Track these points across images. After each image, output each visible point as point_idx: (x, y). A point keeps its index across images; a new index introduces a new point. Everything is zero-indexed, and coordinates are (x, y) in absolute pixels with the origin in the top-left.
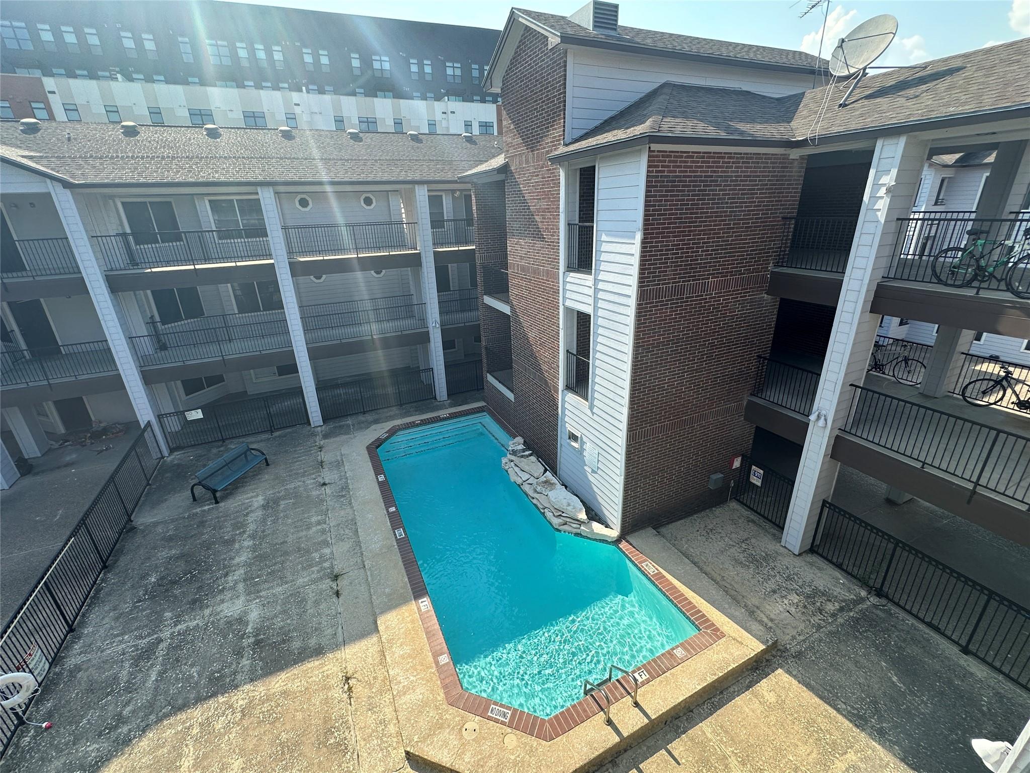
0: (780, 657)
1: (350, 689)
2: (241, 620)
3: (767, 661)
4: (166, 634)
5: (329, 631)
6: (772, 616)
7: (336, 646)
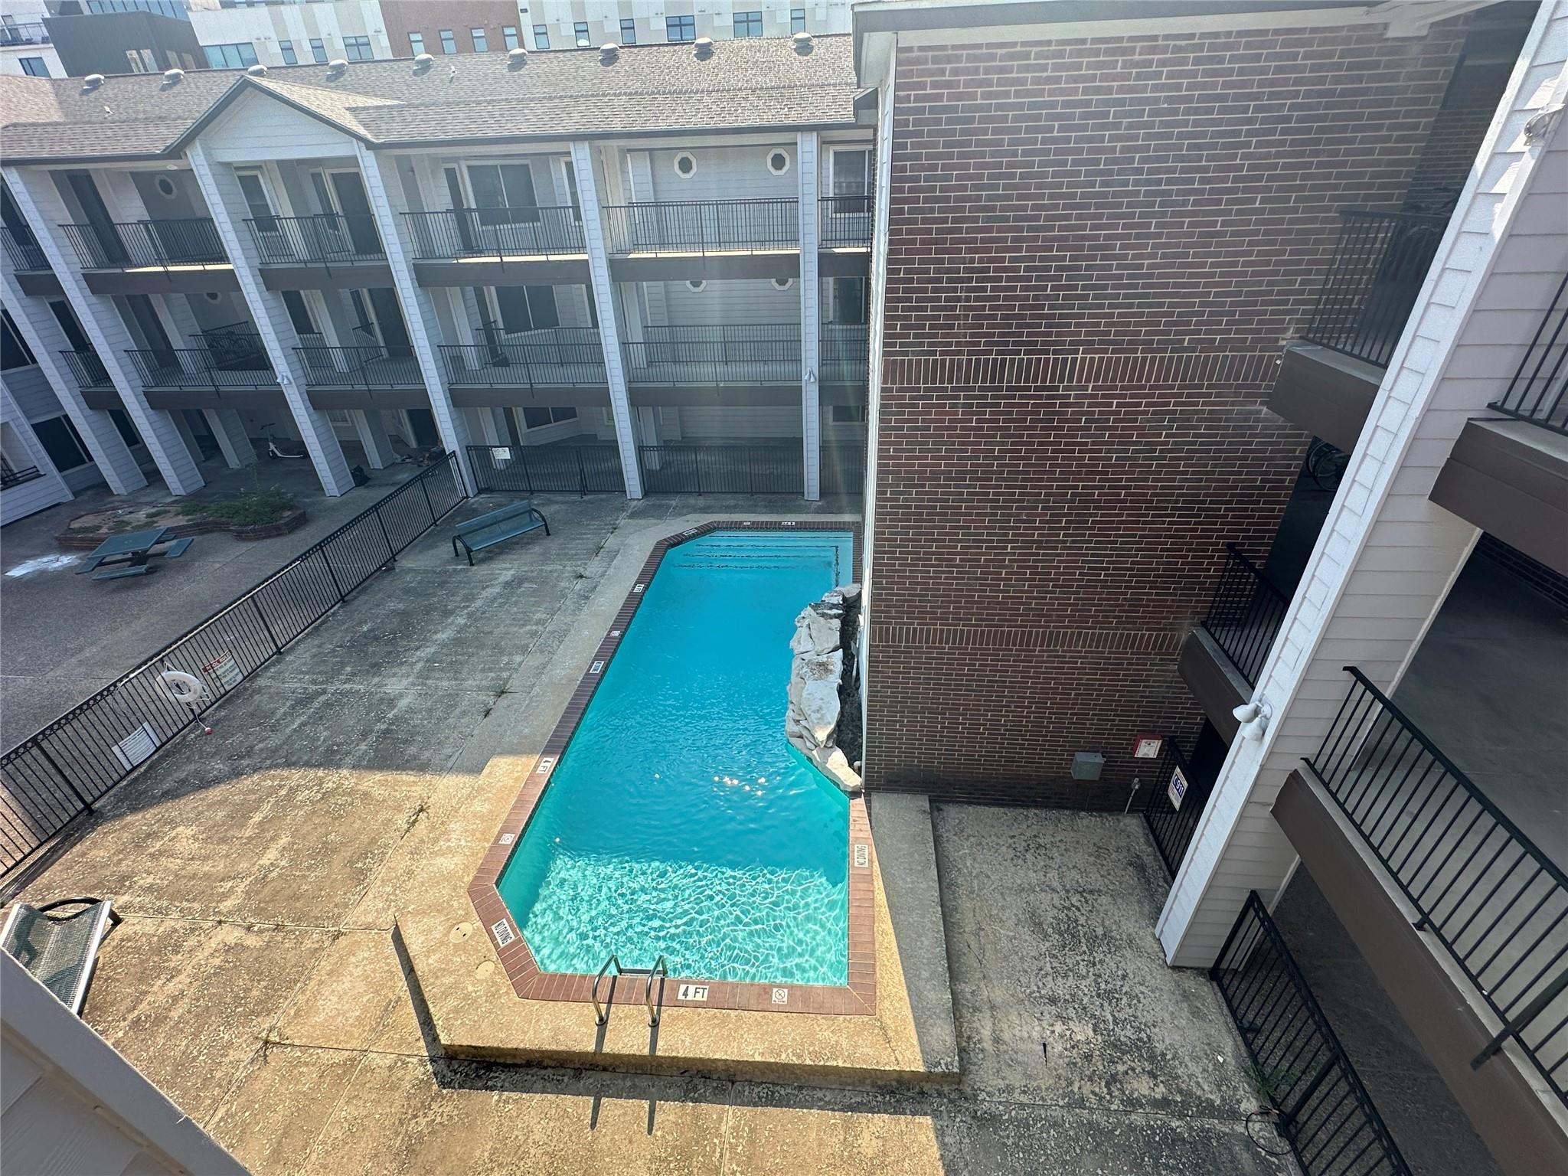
0: (951, 1101)
1: (415, 821)
2: (391, 702)
3: (922, 1093)
4: (331, 688)
5: (448, 751)
6: (1006, 1036)
7: (442, 769)
